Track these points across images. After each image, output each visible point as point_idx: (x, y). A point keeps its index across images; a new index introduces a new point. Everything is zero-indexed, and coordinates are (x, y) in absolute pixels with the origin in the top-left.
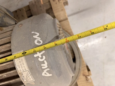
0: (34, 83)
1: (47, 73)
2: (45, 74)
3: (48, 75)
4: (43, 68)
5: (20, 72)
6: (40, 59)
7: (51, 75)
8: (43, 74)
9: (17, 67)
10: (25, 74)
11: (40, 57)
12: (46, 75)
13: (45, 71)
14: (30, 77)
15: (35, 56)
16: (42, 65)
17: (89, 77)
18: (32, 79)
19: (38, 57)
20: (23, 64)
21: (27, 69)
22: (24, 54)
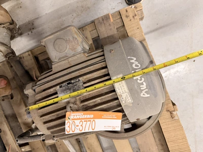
0: (131, 105)
1: (145, 94)
2: (144, 94)
3: (147, 95)
4: (142, 89)
5: (119, 94)
6: (138, 81)
7: (149, 95)
8: (142, 95)
9: (117, 89)
10: (124, 96)
11: (139, 79)
12: (144, 96)
13: (144, 92)
14: (129, 98)
15: (135, 78)
16: (141, 86)
17: (174, 113)
18: (130, 101)
19: (137, 79)
20: (123, 86)
21: (127, 91)
22: (123, 78)
